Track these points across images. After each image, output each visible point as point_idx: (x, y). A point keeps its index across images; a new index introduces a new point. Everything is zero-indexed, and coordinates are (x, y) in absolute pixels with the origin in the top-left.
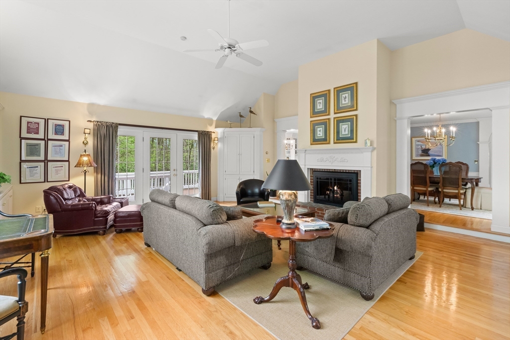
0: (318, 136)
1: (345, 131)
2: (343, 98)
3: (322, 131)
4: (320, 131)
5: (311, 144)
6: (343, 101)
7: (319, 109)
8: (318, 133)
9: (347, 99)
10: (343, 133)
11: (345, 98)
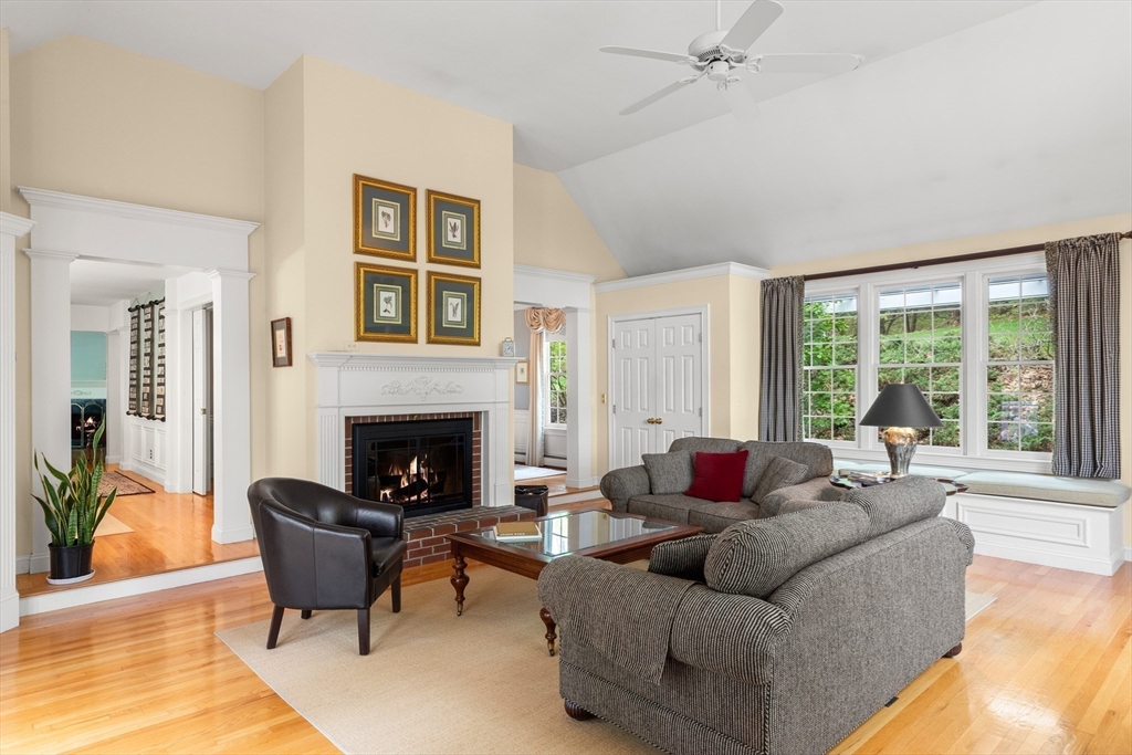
0: (382, 314)
1: (454, 312)
2: (449, 228)
3: (393, 301)
4: (388, 300)
5: (359, 339)
6: (450, 234)
7: (383, 233)
8: (383, 305)
9: (458, 233)
10: (451, 318)
11: (454, 229)
